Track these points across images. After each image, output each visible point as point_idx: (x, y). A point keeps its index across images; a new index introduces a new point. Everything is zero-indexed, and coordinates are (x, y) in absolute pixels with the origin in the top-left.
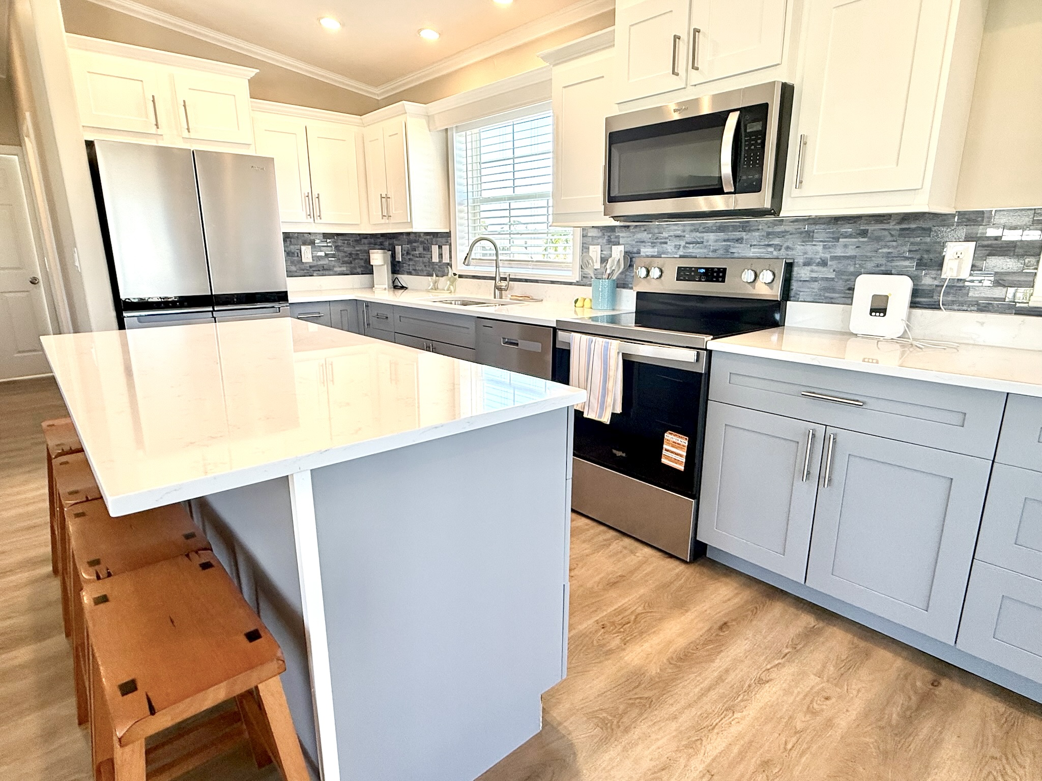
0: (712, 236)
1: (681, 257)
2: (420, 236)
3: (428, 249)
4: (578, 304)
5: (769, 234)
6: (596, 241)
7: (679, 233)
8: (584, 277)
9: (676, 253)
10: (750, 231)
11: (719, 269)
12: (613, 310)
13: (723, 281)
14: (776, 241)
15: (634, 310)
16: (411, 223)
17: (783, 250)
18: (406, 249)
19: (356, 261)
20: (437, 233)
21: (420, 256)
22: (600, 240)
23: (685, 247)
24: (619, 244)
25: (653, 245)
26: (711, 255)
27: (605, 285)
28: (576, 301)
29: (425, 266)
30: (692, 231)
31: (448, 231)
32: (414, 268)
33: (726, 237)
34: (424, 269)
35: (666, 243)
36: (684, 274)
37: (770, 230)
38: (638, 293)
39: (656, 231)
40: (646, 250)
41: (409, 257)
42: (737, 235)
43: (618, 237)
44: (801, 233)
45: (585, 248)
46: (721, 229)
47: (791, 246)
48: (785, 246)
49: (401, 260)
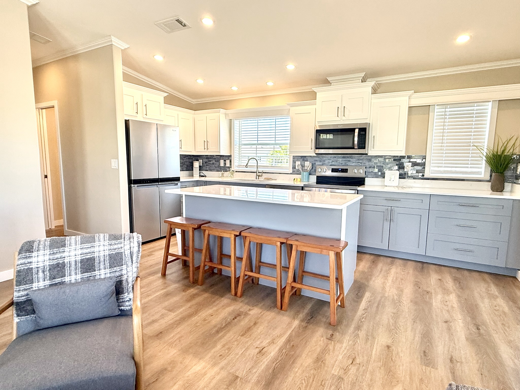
0: (341, 159)
1: (330, 165)
2: (214, 156)
3: (218, 161)
4: (295, 180)
5: (358, 159)
6: (298, 160)
7: (329, 158)
8: (293, 172)
10: (352, 158)
11: (345, 169)
12: (308, 182)
13: (347, 172)
14: (361, 161)
15: (316, 181)
16: (220, 152)
17: (363, 164)
18: (205, 161)
19: (184, 166)
20: (224, 155)
21: (213, 164)
22: (300, 160)
23: (331, 162)
24: (307, 161)
25: (320, 161)
26: (340, 165)
27: (306, 174)
28: (294, 179)
29: (216, 168)
30: (334, 158)
31: (230, 155)
32: (209, 168)
33: (345, 160)
34: (215, 168)
35: (325, 161)
36: (333, 170)
37: (359, 158)
38: (317, 176)
39: (321, 157)
40: (318, 163)
41: (206, 164)
42: (348, 159)
43: (307, 159)
44: (368, 159)
45: (294, 162)
46: (344, 157)
47: (365, 162)
49: (202, 165)
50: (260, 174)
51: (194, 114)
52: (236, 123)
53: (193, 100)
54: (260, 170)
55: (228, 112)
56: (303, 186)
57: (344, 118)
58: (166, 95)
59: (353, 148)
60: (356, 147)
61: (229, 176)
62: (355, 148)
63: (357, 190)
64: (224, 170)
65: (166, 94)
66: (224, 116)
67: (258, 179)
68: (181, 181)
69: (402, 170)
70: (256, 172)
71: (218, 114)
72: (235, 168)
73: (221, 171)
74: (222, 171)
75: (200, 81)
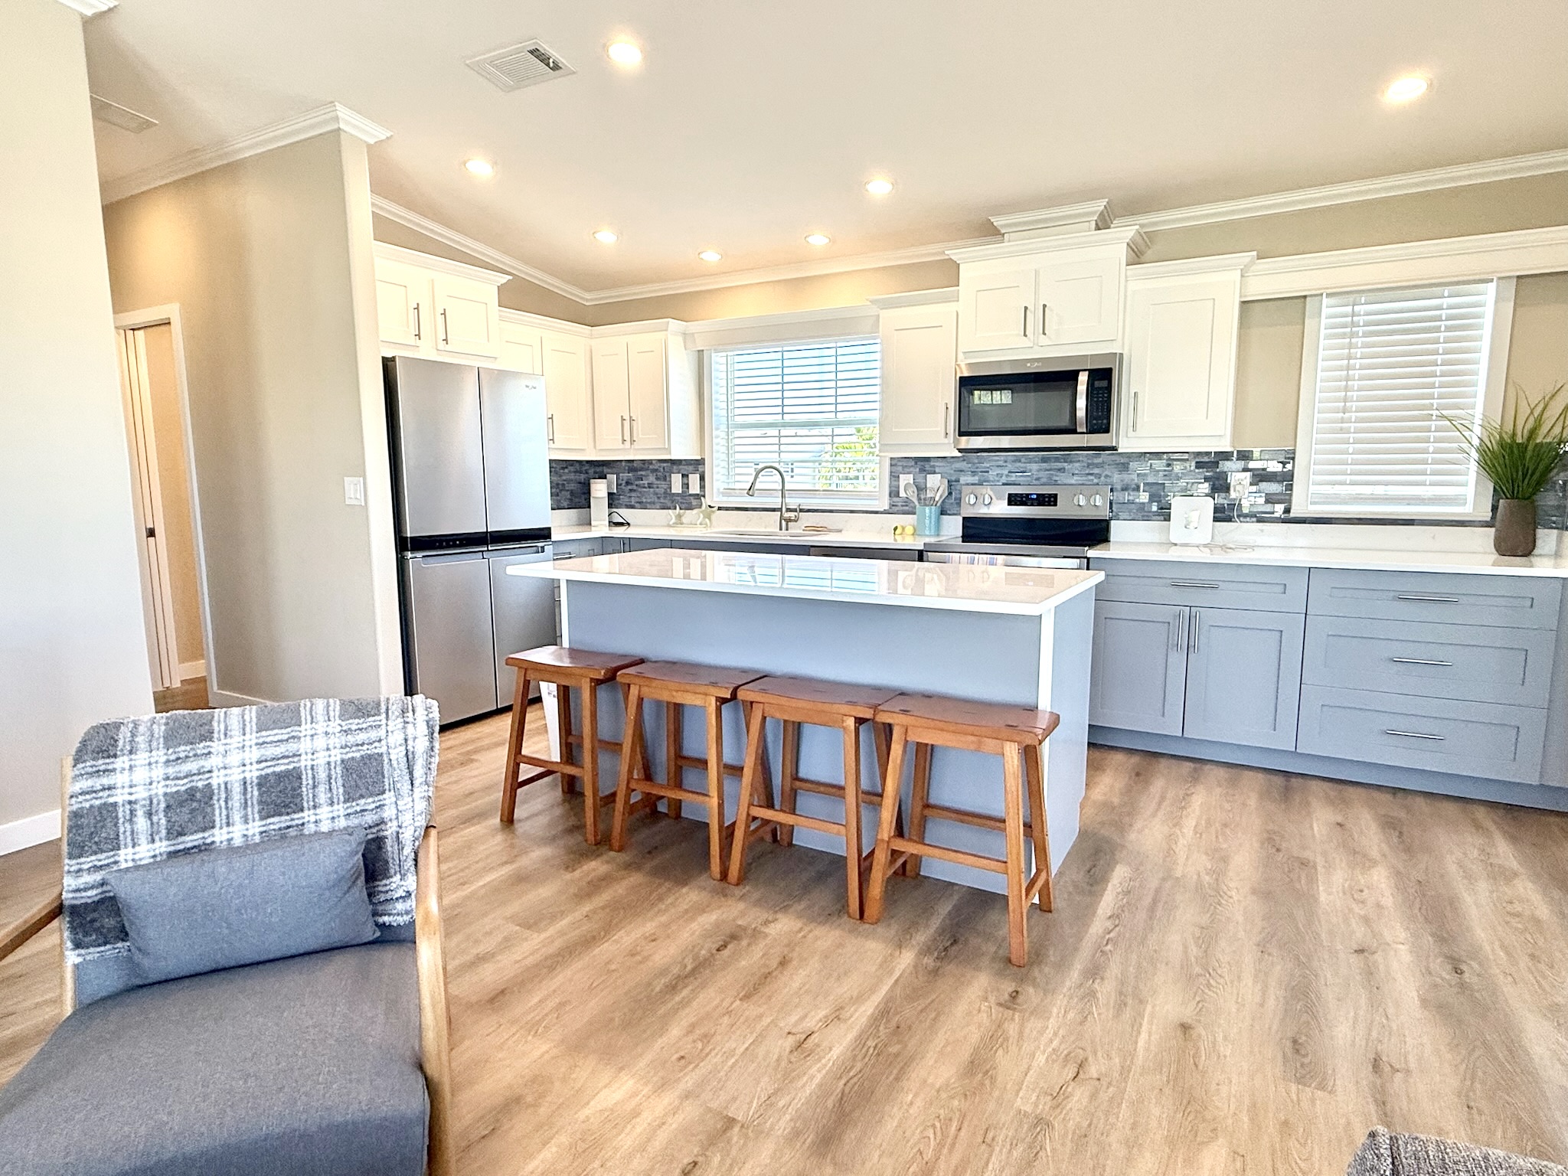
0: (1034, 467)
1: (1004, 484)
2: (651, 463)
3: (666, 478)
4: (897, 532)
5: (1089, 465)
6: (907, 470)
7: (1001, 463)
8: (892, 505)
9: (998, 481)
10: (1071, 462)
11: (1050, 495)
12: (938, 535)
13: (1055, 505)
14: (1096, 471)
15: (961, 534)
16: (668, 450)
17: (1102, 478)
18: (625, 479)
19: (563, 492)
20: (681, 461)
21: (650, 486)
22: (912, 469)
23: (1007, 476)
24: (934, 473)
25: (974, 473)
26: (1035, 482)
27: (930, 512)
28: (896, 529)
29: (659, 498)
30: (1014, 461)
31: (699, 458)
32: (638, 500)
33: (1048, 468)
34: (656, 500)
35: (988, 472)
36: (1013, 500)
37: (1090, 461)
38: (964, 519)
39: (976, 461)
40: (966, 478)
41: (630, 487)
42: (1059, 465)
43: (934, 466)
44: (1118, 464)
45: (894, 477)
46: (1044, 460)
47: (1109, 474)
48: (1104, 474)
49: (615, 491)
50: (792, 515)
51: (591, 337)
52: (718, 362)
53: (587, 296)
54: (792, 502)
55: (692, 327)
56: (922, 548)
57: (1043, 340)
58: (505, 281)
59: (1074, 431)
60: (1082, 428)
61: (698, 523)
62: (1078, 431)
63: (1086, 557)
64: (683, 506)
65: (504, 279)
66: (680, 339)
67: (787, 530)
68: (554, 537)
69: (1223, 495)
70: (780, 510)
71: (661, 335)
72: (715, 499)
73: (675, 509)
74: (678, 508)
75: (607, 237)
